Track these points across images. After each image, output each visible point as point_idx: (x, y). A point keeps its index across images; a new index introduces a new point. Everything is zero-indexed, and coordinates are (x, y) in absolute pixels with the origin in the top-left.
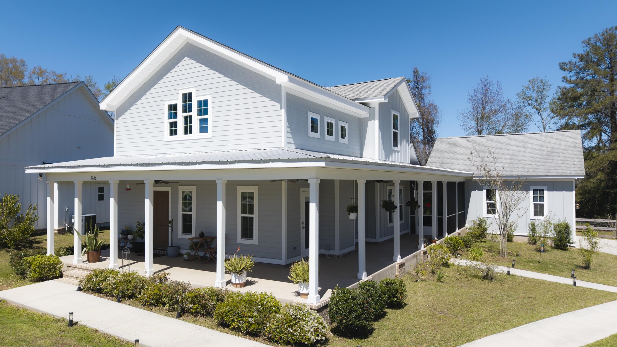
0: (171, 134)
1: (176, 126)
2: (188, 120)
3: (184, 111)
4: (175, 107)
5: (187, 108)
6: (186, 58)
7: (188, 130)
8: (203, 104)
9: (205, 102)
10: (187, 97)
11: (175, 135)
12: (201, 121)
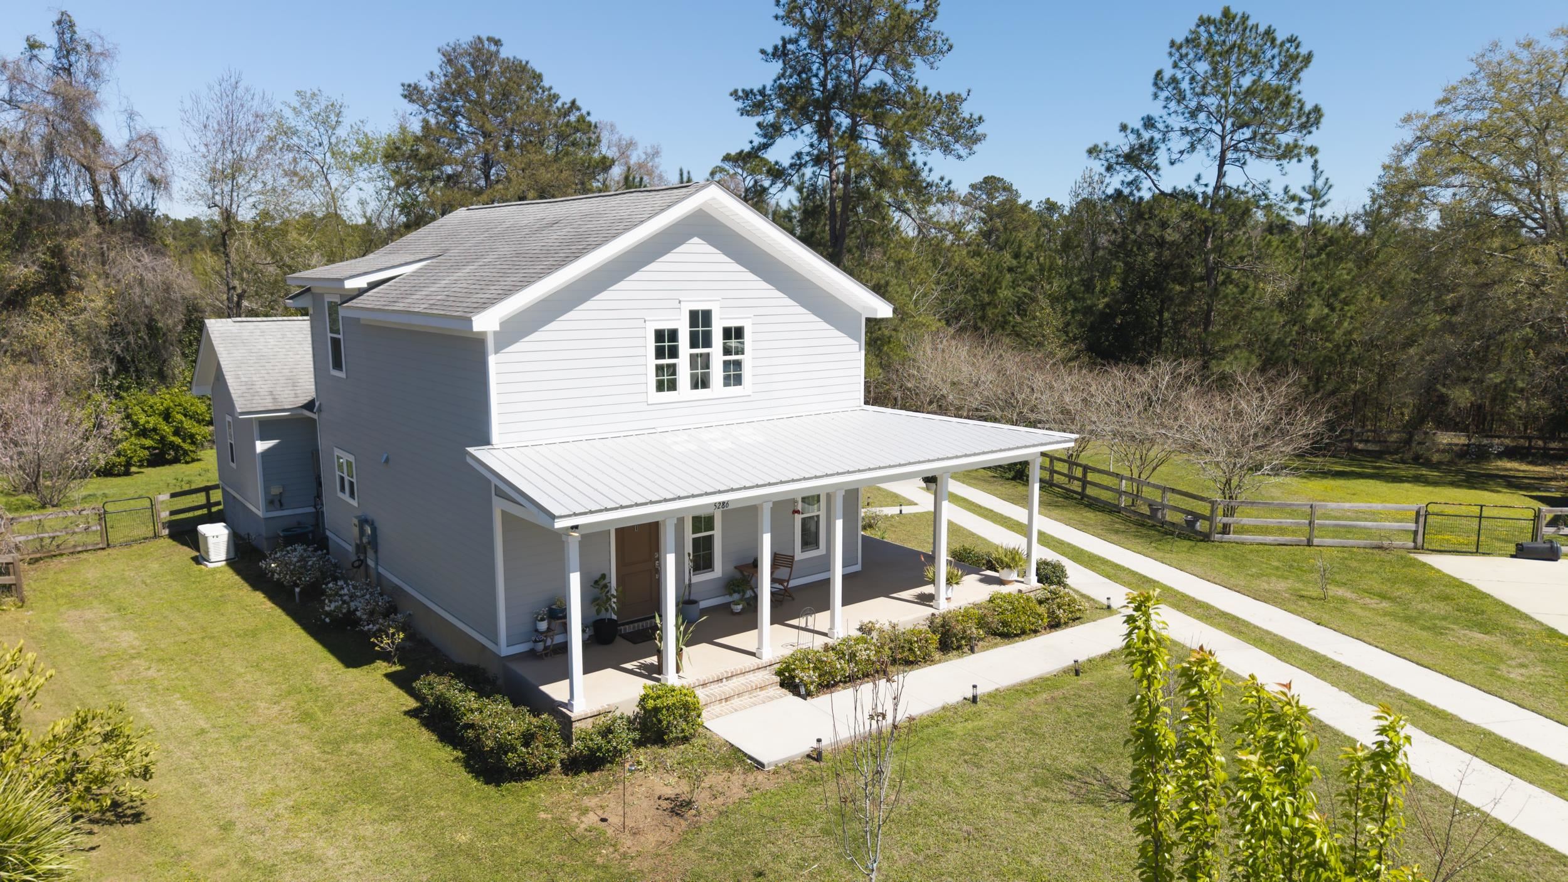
0: (660, 387)
1: (674, 373)
2: (701, 363)
3: (694, 344)
4: (673, 334)
5: (700, 339)
6: (696, 240)
7: (701, 382)
8: (734, 334)
9: (739, 333)
10: (700, 319)
11: (669, 390)
12: (726, 364)
